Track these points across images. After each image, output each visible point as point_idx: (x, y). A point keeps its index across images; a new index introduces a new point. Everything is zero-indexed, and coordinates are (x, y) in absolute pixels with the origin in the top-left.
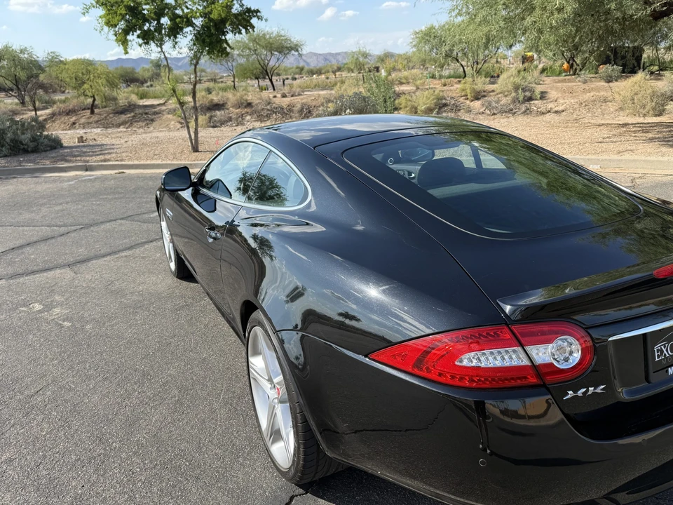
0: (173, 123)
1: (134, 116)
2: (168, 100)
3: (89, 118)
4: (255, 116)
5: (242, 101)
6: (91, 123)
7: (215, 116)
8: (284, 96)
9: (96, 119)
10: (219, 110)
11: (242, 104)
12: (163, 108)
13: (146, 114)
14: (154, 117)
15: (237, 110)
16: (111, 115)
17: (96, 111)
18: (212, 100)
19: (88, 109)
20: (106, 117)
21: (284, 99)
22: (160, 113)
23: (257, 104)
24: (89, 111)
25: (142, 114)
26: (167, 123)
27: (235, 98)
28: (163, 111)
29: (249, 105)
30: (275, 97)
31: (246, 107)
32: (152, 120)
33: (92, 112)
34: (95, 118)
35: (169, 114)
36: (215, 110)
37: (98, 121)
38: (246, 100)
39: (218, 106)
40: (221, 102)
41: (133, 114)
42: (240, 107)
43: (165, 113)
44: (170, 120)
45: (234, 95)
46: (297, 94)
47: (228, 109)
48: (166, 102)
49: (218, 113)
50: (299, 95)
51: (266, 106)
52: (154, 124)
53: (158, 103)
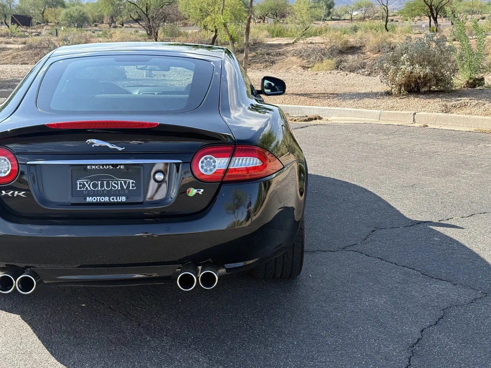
0: (295, 66)
1: (254, 56)
2: (298, 39)
5: (384, 44)
7: (345, 61)
10: (353, 53)
11: (383, 47)
12: (290, 49)
13: (268, 54)
14: (275, 58)
15: (375, 55)
18: (348, 41)
22: (283, 55)
25: (264, 55)
26: (289, 66)
27: (375, 40)
28: (288, 52)
32: (273, 62)
35: (294, 55)
36: (347, 54)
38: (390, 44)
39: (352, 50)
40: (358, 45)
41: (254, 54)
42: (380, 51)
43: (289, 55)
44: (293, 63)
45: (376, 36)
47: (364, 53)
48: (295, 42)
49: (350, 57)
52: (274, 65)
53: (287, 43)
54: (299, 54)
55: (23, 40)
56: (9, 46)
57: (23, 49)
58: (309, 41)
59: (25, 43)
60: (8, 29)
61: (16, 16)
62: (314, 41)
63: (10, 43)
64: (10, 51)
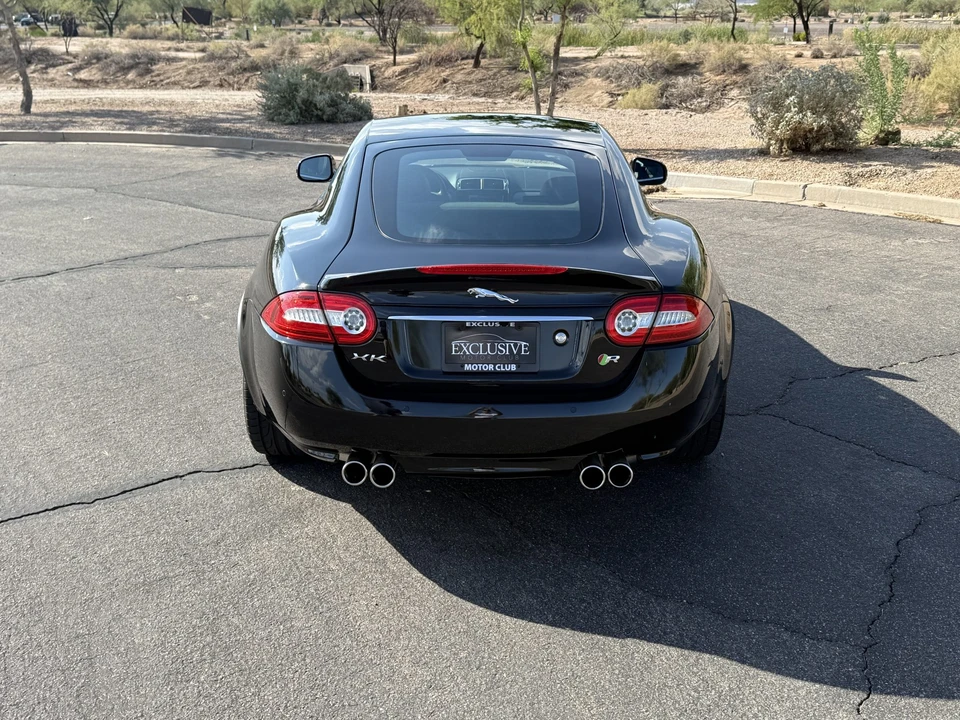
0: (599, 92)
2: (603, 51)
3: (469, 74)
4: (748, 90)
5: (732, 60)
6: (470, 82)
7: (673, 86)
8: (817, 55)
9: (480, 76)
10: (684, 74)
11: (729, 66)
12: (592, 65)
14: (570, 79)
15: (718, 78)
16: (504, 72)
17: (483, 62)
18: (678, 55)
19: (473, 58)
20: (495, 74)
21: (816, 61)
22: (582, 74)
23: (756, 69)
24: (472, 61)
26: (590, 92)
27: (718, 55)
28: (588, 71)
29: (743, 68)
30: (799, 56)
31: (735, 72)
32: (566, 86)
33: (477, 64)
34: (479, 74)
35: (597, 76)
36: (677, 74)
37: (481, 80)
38: (740, 60)
39: (684, 68)
40: (693, 61)
42: (724, 71)
43: (590, 74)
44: (595, 88)
45: (720, 49)
46: (844, 53)
47: (701, 74)
48: (599, 55)
49: (681, 80)
50: (849, 55)
51: (775, 71)
52: (568, 92)
53: (586, 55)
54: (605, 74)
55: (201, 45)
56: (181, 55)
57: (201, 60)
58: (620, 54)
59: (203, 50)
60: (177, 29)
61: (190, 9)
62: (626, 54)
63: (181, 50)
64: (184, 63)
